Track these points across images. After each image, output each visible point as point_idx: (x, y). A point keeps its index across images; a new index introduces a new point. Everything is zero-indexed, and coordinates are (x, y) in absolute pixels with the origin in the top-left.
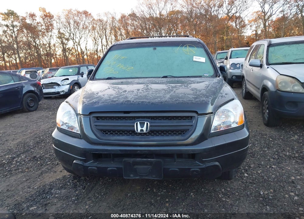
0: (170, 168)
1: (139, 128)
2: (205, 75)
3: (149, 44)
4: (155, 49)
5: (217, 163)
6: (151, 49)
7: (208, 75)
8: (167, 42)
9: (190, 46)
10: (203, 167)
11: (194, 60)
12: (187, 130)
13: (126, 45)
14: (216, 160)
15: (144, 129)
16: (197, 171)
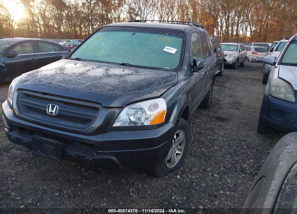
0: (68, 152)
1: (50, 111)
2: (165, 67)
3: (132, 28)
4: (134, 34)
5: (113, 158)
6: (131, 34)
7: (169, 68)
8: (149, 28)
9: (170, 35)
10: (96, 158)
11: (165, 50)
12: (90, 121)
13: (112, 27)
14: (112, 154)
15: (54, 111)
16: (90, 161)
